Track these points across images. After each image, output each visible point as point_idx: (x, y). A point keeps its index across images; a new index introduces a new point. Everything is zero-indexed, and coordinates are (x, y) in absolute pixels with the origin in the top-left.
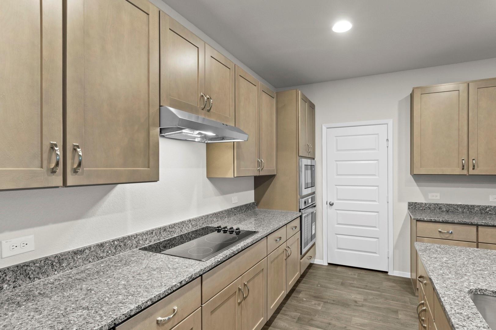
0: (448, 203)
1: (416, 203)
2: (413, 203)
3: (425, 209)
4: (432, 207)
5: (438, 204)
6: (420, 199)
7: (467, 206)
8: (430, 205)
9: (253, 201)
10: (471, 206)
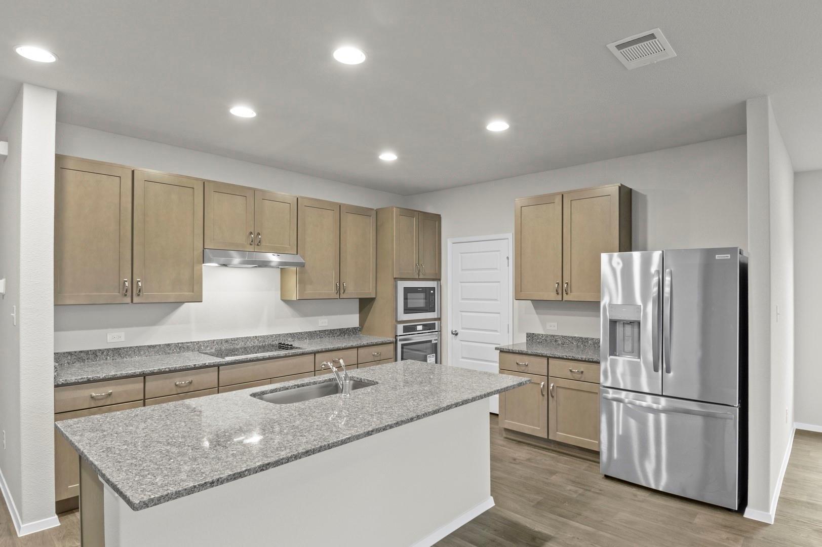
0: (564, 335)
1: (533, 334)
2: (530, 334)
3: (541, 342)
4: (548, 339)
5: (553, 336)
6: (539, 330)
7: (581, 338)
8: (547, 336)
9: (358, 326)
10: (585, 339)
